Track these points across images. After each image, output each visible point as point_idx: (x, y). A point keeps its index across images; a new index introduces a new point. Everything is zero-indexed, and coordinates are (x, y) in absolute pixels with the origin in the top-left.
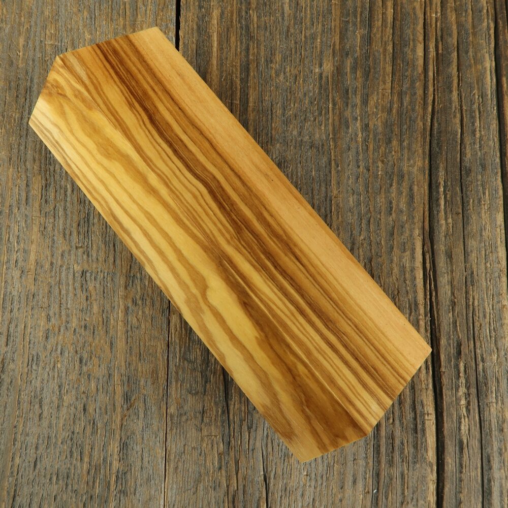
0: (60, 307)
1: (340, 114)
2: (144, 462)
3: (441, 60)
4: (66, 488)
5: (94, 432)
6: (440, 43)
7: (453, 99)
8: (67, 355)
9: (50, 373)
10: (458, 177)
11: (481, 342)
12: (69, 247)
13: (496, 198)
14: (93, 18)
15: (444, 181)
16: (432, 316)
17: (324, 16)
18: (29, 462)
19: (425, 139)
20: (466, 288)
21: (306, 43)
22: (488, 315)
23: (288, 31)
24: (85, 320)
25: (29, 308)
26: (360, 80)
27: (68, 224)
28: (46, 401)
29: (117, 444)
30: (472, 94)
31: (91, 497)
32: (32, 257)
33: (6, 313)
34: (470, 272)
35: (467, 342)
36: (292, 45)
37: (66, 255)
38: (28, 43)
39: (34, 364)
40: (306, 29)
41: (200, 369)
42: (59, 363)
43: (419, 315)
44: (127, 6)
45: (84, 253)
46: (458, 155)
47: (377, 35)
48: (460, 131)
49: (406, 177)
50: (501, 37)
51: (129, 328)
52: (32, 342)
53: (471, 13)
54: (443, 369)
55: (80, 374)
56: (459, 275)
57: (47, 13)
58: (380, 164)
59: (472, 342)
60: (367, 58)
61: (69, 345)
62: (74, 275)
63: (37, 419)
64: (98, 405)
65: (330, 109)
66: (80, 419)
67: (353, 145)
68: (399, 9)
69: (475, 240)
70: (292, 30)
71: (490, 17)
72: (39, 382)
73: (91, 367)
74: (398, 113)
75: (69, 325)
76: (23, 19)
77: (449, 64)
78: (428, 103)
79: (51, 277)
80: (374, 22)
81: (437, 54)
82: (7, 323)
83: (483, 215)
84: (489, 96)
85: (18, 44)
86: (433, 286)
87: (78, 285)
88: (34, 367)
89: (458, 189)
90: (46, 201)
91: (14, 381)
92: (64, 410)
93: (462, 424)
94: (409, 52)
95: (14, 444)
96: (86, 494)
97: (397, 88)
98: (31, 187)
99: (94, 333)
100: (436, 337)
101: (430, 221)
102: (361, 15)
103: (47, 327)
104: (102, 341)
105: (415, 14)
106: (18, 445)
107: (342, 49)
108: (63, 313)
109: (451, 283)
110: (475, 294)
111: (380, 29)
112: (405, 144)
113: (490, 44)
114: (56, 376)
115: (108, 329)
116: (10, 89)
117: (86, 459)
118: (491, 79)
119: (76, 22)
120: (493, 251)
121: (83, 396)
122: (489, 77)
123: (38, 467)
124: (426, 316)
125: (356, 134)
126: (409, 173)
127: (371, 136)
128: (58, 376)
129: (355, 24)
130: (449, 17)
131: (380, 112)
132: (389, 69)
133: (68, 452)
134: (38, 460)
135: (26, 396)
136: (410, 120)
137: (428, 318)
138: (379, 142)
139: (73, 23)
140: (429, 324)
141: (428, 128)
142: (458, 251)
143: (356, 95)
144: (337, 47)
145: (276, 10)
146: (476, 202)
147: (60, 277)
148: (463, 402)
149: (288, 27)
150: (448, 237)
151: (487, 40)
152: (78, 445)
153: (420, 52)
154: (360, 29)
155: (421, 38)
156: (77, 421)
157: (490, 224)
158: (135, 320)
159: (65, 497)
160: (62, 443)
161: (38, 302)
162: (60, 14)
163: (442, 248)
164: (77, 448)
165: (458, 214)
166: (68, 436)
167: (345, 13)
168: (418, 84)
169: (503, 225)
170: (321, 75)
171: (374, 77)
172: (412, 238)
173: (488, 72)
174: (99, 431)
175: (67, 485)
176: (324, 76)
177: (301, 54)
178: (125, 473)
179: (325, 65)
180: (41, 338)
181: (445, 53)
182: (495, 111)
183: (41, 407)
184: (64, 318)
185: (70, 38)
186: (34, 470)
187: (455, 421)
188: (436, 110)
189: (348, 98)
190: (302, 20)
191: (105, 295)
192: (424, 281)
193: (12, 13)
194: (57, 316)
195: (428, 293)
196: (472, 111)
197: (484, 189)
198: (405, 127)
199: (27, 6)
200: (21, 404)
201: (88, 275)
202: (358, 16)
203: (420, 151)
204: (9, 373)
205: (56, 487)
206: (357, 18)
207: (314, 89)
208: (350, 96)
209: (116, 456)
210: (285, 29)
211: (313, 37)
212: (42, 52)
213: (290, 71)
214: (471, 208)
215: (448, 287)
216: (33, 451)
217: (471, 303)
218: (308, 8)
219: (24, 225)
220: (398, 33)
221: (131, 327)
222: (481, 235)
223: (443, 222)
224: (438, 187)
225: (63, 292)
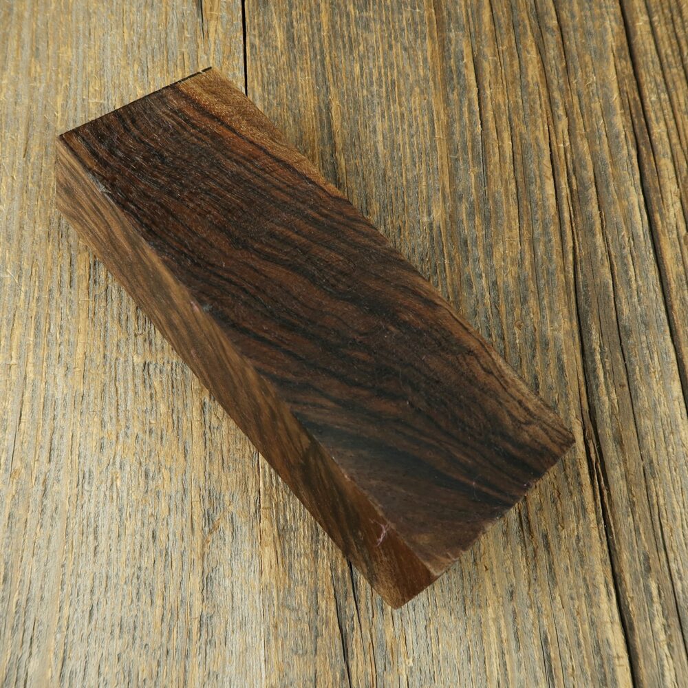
0: (118, 409)
1: (459, 271)
2: (235, 600)
3: (577, 198)
4: (134, 643)
5: (168, 565)
6: (574, 178)
7: (598, 243)
8: (129, 469)
9: (107, 493)
10: (617, 340)
11: (674, 552)
12: (126, 335)
13: (668, 363)
14: (144, 71)
15: (600, 346)
16: (607, 523)
17: (427, 155)
18: (83, 612)
19: (569, 295)
20: (646, 482)
21: (408, 187)
22: (678, 516)
23: (384, 175)
24: (150, 423)
25: (77, 414)
26: (480, 228)
27: (124, 308)
28: (103, 530)
29: (198, 579)
30: (620, 237)
31: (168, 652)
32: (80, 350)
33: (48, 422)
34: (648, 461)
35: (656, 553)
36: (392, 191)
37: (123, 344)
38: (67, 102)
39: (86, 483)
40: (407, 170)
41: (306, 619)
42: (118, 480)
43: (590, 523)
44: (186, 56)
45: (145, 341)
46: (614, 314)
47: (495, 173)
48: (611, 282)
49: (551, 344)
50: (646, 166)
51: (208, 430)
52: (82, 455)
53: (606, 139)
54: (629, 594)
55: (147, 492)
56: (634, 465)
57: (89, 69)
58: (516, 330)
59: (663, 554)
60: (486, 201)
61: (131, 456)
62: (134, 369)
63: (91, 554)
64: (171, 530)
65: (447, 265)
66: (147, 550)
67: (480, 309)
68: (518, 141)
69: (648, 419)
70: (389, 174)
71: (630, 143)
72: (93, 506)
73: (160, 482)
74: (532, 265)
75: (129, 432)
76: (60, 76)
77: (587, 202)
78: (567, 252)
79: (105, 373)
80: (490, 157)
81: (571, 191)
82: (49, 433)
83: (655, 385)
84: (642, 236)
85: (55, 103)
86: (603, 482)
87: (139, 381)
88: (86, 487)
89: (619, 355)
90: (95, 282)
91: (60, 507)
92: (127, 540)
93: (665, 668)
94: (537, 191)
95: (62, 589)
96: (160, 648)
97: (526, 236)
98: (76, 266)
99: (162, 438)
100: (615, 550)
101: (588, 398)
102: (473, 150)
103: (102, 435)
104: (173, 448)
105: (538, 145)
106: (67, 588)
107: (454, 192)
108: (122, 416)
109: (626, 476)
110: (657, 488)
111: (498, 166)
112: (545, 302)
113: (633, 175)
114: (115, 497)
115: (180, 432)
116: (46, 155)
117: (159, 602)
118: (641, 216)
119: (126, 77)
120: (674, 431)
121: (152, 520)
122: (638, 215)
123: (94, 617)
124: (598, 523)
125: (482, 294)
126: (555, 339)
127: (501, 296)
128: (118, 497)
129: (466, 162)
130: (581, 146)
131: (509, 265)
132: (514, 212)
133: (134, 595)
134: (95, 608)
135: (77, 526)
136: (548, 273)
137: (602, 526)
138: (512, 302)
139: (121, 77)
140: (604, 533)
141: (572, 281)
142: (629, 433)
143: (476, 247)
144: (448, 190)
145: (367, 150)
146: (643, 370)
147: (116, 373)
148: (662, 637)
149: (385, 170)
150: (614, 417)
151: (630, 170)
152: (147, 585)
153: (550, 190)
154: (474, 167)
155: (549, 173)
156: (144, 552)
157: (665, 396)
158: (214, 419)
159: (132, 655)
160: (125, 583)
161: (88, 404)
162: (105, 68)
163: (609, 431)
164: (146, 588)
165: (622, 386)
166: (134, 574)
167: (452, 150)
168: (552, 228)
169: (682, 396)
170: (431, 225)
171: (497, 223)
172: (568, 422)
173: (637, 209)
174: (174, 564)
175: (134, 639)
176: (434, 226)
177: (403, 201)
178: (211, 617)
179: (434, 214)
180: (94, 449)
181: (581, 188)
182: (652, 255)
183: (96, 538)
184: (122, 423)
185: (118, 95)
186: (90, 622)
187: (655, 664)
188: (579, 259)
189: (467, 251)
190: (401, 160)
191: (175, 390)
192: (591, 477)
193: (47, 70)
194: (114, 420)
195: (598, 493)
196: (623, 257)
197: (651, 353)
198: (543, 281)
199: (66, 62)
200: (71, 535)
201: (152, 367)
202: (470, 151)
203: (565, 311)
204: (53, 497)
205: (120, 643)
206: (468, 155)
207: (423, 243)
208: (469, 248)
209: (198, 595)
210: (381, 172)
211: (417, 180)
212: (85, 112)
213: (392, 222)
214: (639, 378)
215: (622, 483)
216: (88, 596)
217: (655, 501)
218: (407, 146)
219: (68, 313)
220: (519, 168)
221: (210, 427)
222: (656, 412)
223: (605, 398)
224: (593, 354)
225: (121, 390)
